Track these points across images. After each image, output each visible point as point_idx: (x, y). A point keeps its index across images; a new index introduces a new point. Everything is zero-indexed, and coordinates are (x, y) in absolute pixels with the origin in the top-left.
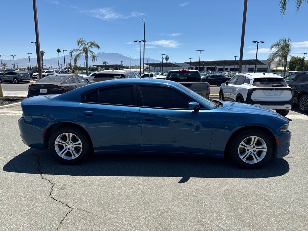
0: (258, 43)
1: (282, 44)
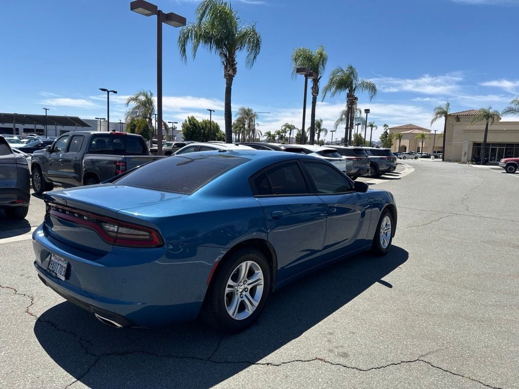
0: (108, 92)
1: (143, 98)
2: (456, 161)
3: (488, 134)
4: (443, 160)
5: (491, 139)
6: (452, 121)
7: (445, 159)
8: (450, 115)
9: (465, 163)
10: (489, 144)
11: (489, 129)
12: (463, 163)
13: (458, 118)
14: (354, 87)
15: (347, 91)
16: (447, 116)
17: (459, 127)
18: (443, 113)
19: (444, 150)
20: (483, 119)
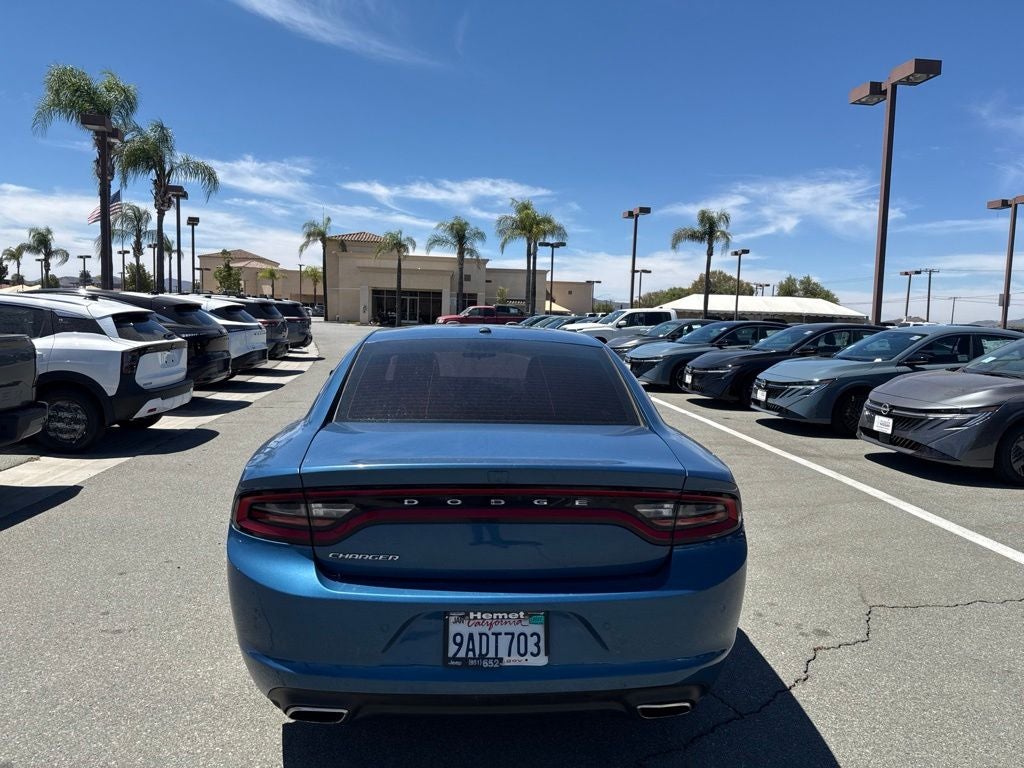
2: (349, 321)
3: (403, 277)
4: (326, 320)
5: (409, 284)
6: (334, 250)
7: (329, 318)
8: (330, 239)
9: (366, 324)
10: (406, 293)
11: (402, 267)
12: (362, 324)
13: (343, 244)
14: (168, 168)
15: (153, 175)
16: (325, 240)
17: (348, 263)
18: (316, 233)
19: (326, 301)
20: (392, 250)
